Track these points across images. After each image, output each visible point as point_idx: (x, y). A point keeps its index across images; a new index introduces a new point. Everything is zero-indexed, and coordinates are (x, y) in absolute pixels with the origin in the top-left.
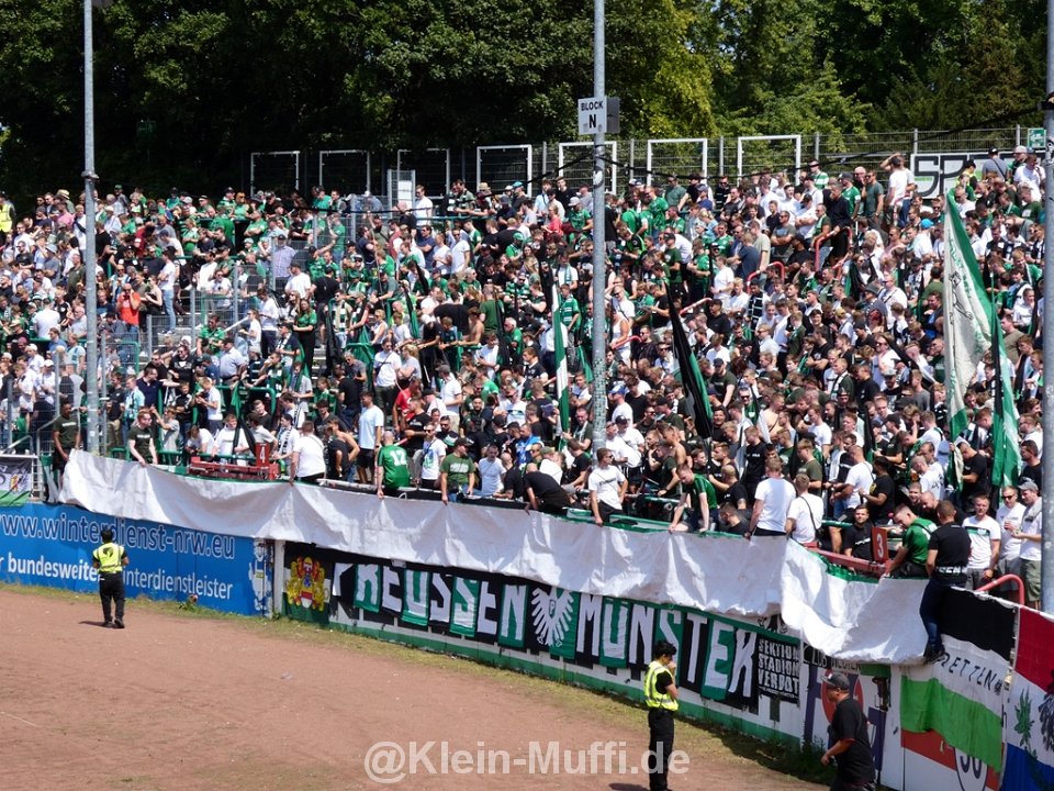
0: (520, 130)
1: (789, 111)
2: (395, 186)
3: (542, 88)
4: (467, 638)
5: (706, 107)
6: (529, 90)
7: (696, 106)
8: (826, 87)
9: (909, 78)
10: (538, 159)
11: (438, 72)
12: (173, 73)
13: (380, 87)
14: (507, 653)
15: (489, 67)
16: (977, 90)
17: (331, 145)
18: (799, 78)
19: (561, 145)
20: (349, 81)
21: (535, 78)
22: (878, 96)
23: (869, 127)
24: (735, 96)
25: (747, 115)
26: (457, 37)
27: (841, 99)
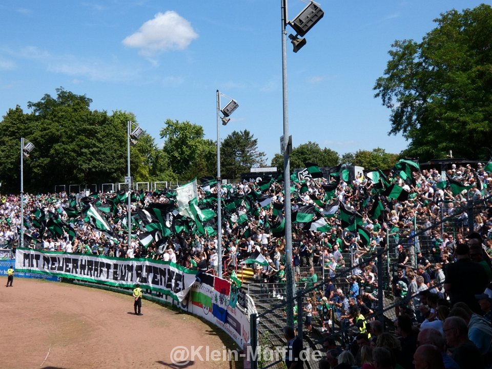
0: (110, 181)
2: (85, 191)
3: (115, 172)
5: (148, 175)
6: (112, 173)
7: (146, 176)
8: (170, 171)
9: (185, 169)
10: (115, 186)
11: (94, 170)
12: (38, 170)
13: (81, 172)
14: (110, 288)
15: (104, 169)
16: (199, 172)
17: (71, 184)
18: (165, 169)
19: (119, 183)
20: (75, 172)
21: (113, 170)
22: (180, 173)
23: (178, 179)
24: (153, 173)
25: (155, 176)
26: (98, 163)
27: (173, 173)
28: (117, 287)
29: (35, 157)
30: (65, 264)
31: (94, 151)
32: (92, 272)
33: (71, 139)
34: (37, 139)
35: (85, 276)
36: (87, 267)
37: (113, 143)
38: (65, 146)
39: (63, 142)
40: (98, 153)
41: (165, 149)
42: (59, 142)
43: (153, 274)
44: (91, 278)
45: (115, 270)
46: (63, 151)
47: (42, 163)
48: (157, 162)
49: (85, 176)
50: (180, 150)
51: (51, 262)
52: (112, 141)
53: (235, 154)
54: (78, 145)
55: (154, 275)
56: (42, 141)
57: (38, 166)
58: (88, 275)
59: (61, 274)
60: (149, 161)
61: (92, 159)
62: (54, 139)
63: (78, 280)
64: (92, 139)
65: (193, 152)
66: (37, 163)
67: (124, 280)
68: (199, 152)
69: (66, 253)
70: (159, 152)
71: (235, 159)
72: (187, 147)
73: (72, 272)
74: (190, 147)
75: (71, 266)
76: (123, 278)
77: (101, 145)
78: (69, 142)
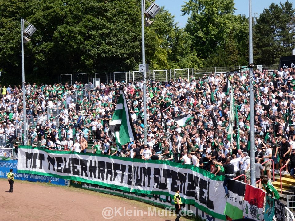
0: (123, 68)
1: (185, 61)
2: (95, 82)
3: (128, 58)
4: (115, 190)
5: (166, 61)
6: (125, 59)
7: (164, 62)
8: (193, 55)
9: (211, 52)
10: (128, 75)
11: (104, 55)
12: (41, 56)
13: (90, 58)
14: (125, 194)
15: (116, 54)
16: (228, 55)
17: (79, 72)
18: (187, 53)
19: (133, 72)
20: (82, 58)
21: (126, 56)
22: (205, 57)
23: (203, 64)
25: (175, 62)
26: (108, 47)
27: (197, 58)
28: (132, 193)
29: (38, 42)
30: (71, 165)
31: (103, 33)
32: (105, 175)
33: (78, 19)
34: (39, 20)
35: (96, 180)
36: (98, 169)
37: (125, 23)
38: (71, 28)
39: (68, 23)
40: (108, 35)
41: (188, 29)
42: (63, 23)
43: (171, 179)
44: (103, 181)
45: (130, 173)
46: (69, 34)
47: (45, 48)
48: (177, 44)
49: (94, 63)
50: (205, 29)
51: (56, 163)
52: (124, 21)
53: (273, 32)
54: (86, 27)
55: (173, 180)
56: (45, 22)
57: (41, 51)
58: (99, 178)
59: (70, 177)
60: (168, 43)
61: (102, 43)
62: (58, 20)
63: (88, 184)
64: (101, 19)
65: (222, 31)
66: (40, 49)
67: (141, 185)
68: (228, 31)
69: (73, 152)
70: (180, 32)
71: (273, 38)
72: (213, 26)
73: (82, 175)
74: (217, 25)
75: (79, 167)
76: (138, 183)
77: (112, 26)
78: (75, 23)
